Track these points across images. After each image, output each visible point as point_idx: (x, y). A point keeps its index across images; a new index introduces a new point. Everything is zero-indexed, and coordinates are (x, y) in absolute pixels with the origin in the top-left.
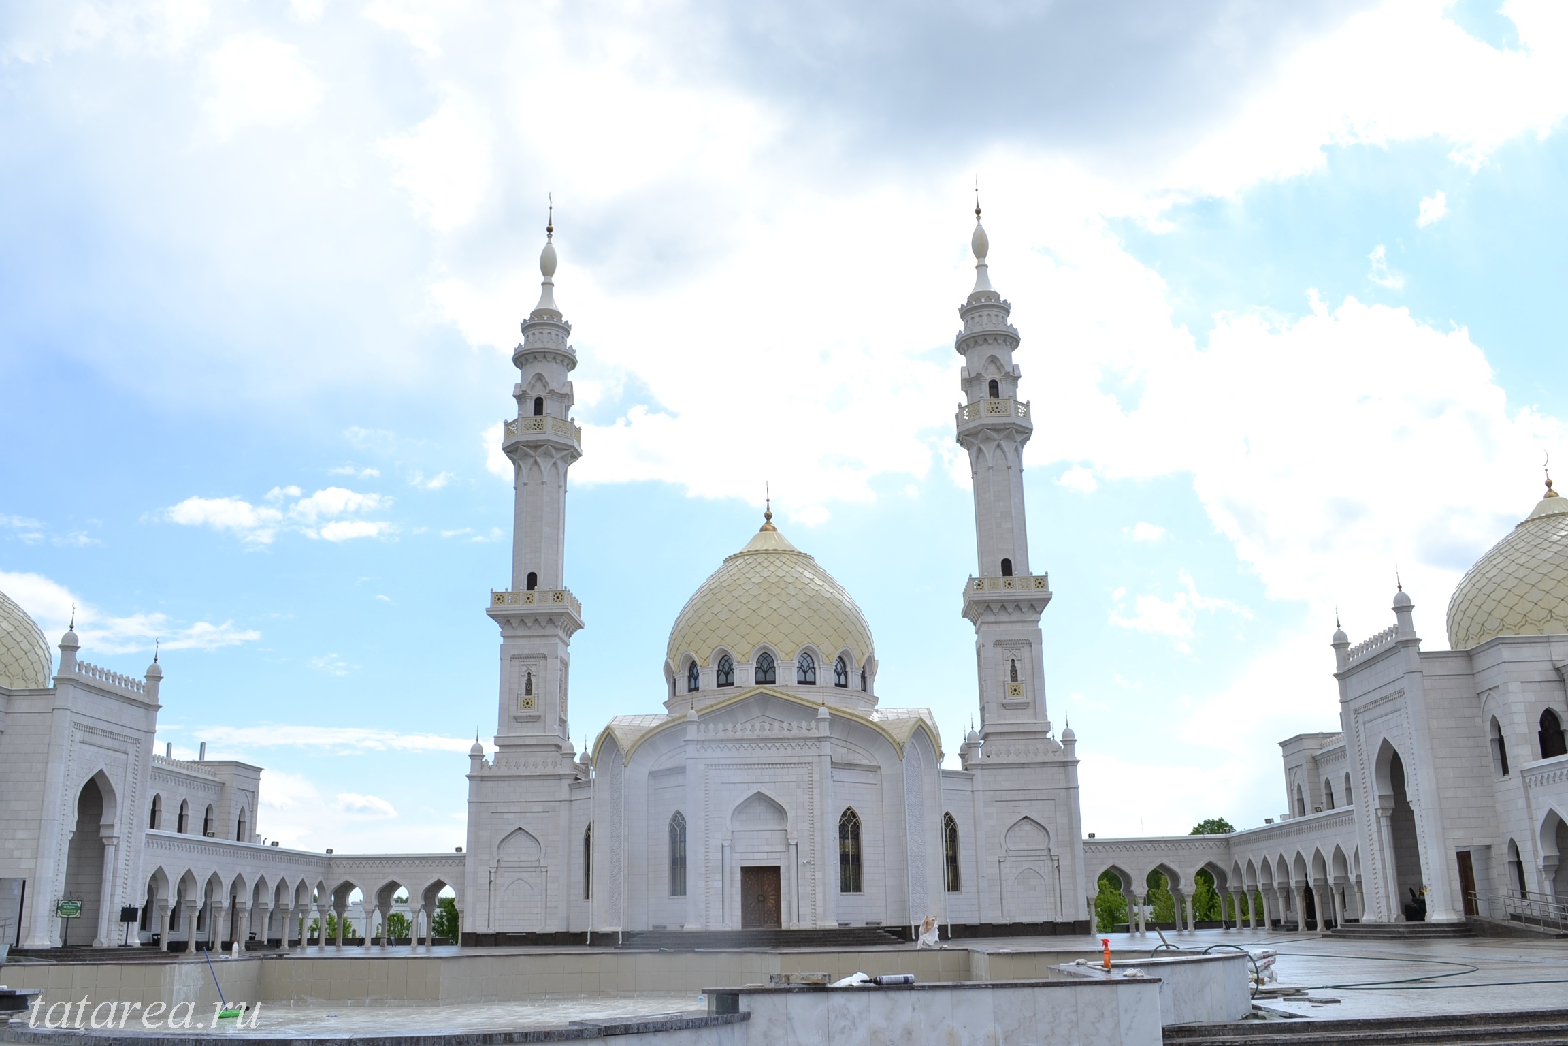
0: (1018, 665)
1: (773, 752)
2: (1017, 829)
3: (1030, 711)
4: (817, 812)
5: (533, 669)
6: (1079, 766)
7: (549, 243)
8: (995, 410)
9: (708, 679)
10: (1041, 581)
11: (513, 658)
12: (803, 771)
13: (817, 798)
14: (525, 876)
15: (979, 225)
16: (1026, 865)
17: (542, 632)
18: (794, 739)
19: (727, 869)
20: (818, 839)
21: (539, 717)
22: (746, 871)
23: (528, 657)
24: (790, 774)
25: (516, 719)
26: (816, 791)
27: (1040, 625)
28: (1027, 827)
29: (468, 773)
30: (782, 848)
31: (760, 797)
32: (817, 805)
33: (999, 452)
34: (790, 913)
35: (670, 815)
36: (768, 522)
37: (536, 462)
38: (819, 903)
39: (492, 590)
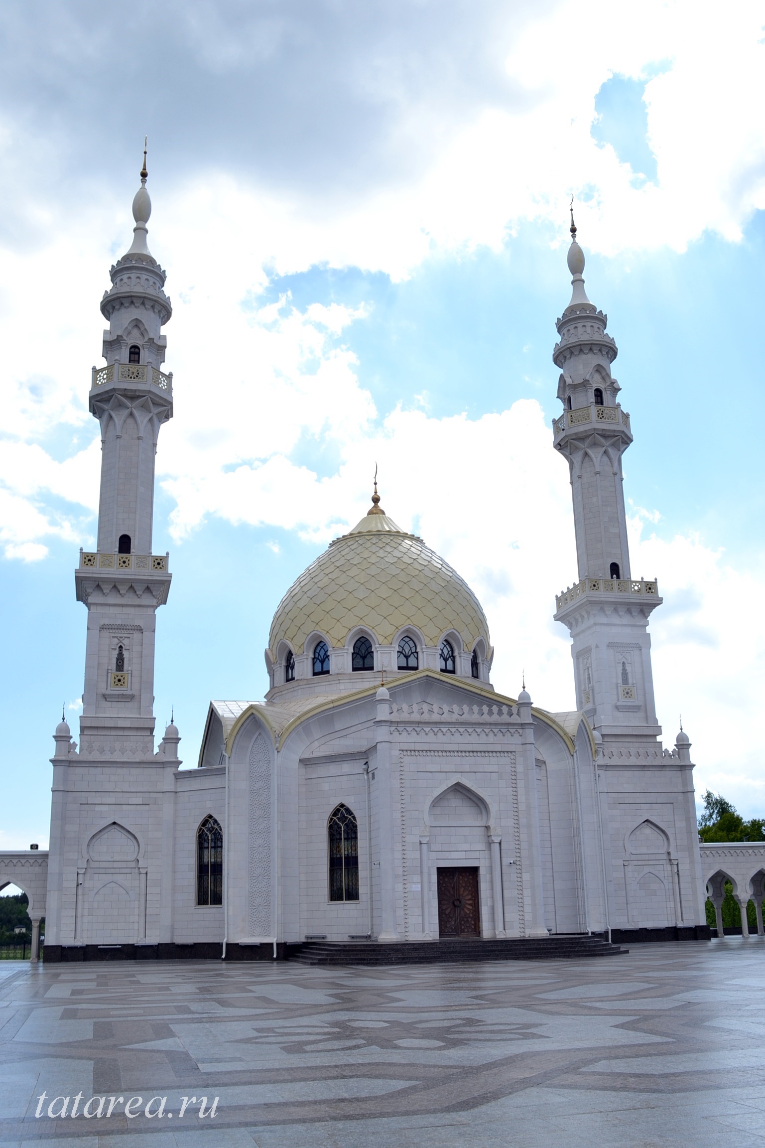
0: (628, 668)
1: (474, 738)
2: (638, 832)
3: (641, 714)
4: (522, 807)
5: (126, 642)
6: (695, 771)
7: (143, 188)
8: (601, 415)
10: (651, 587)
11: (103, 628)
12: (505, 760)
13: (521, 790)
14: (119, 878)
15: (574, 243)
16: (647, 869)
17: (137, 601)
18: (496, 724)
19: (425, 870)
20: (524, 837)
21: (132, 697)
22: (441, 871)
23: (121, 628)
24: (492, 764)
25: (105, 697)
26: (521, 784)
27: (649, 629)
28: (648, 830)
29: (52, 757)
30: (481, 846)
31: (459, 789)
32: (522, 799)
33: (605, 459)
34: (493, 920)
35: (331, 809)
36: (376, 506)
37: (131, 414)
38: (528, 909)
39: (81, 549)
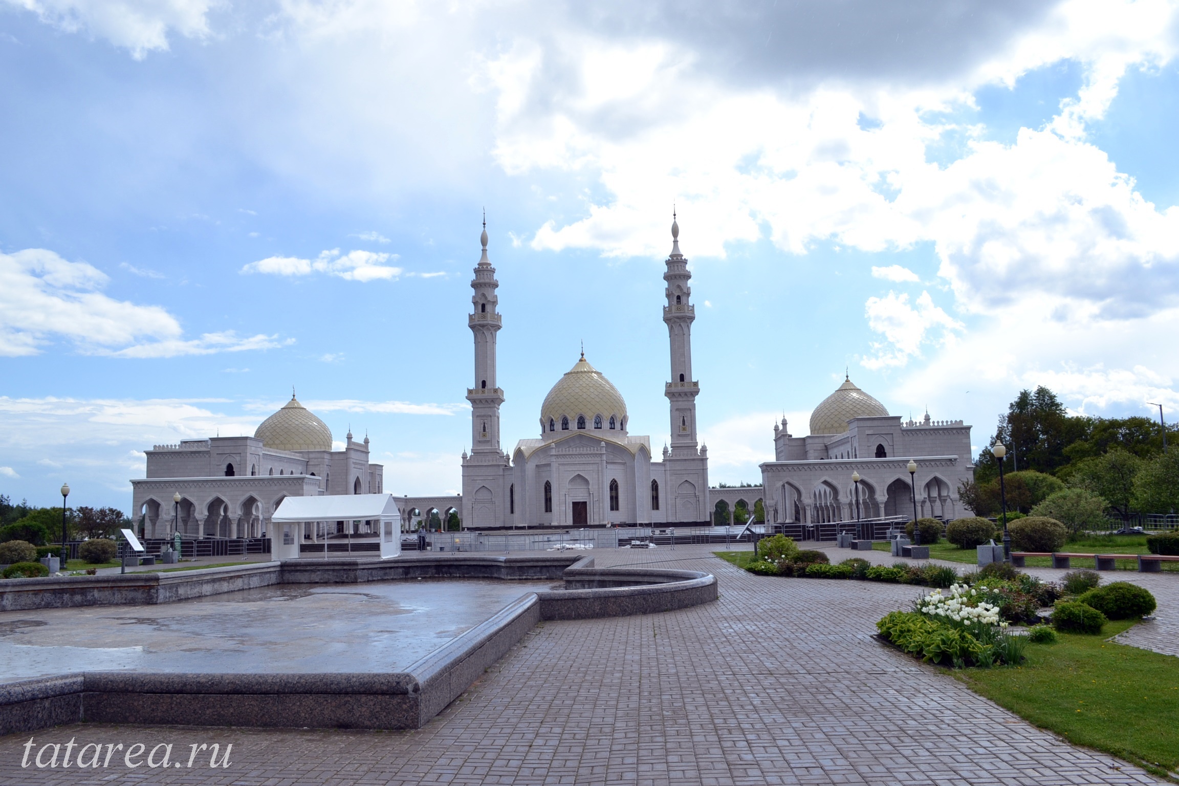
0: (685, 419)
1: (584, 459)
2: (682, 485)
3: (690, 437)
4: (600, 482)
5: (486, 421)
6: (708, 460)
7: (484, 230)
8: (678, 309)
9: (558, 426)
10: (696, 384)
11: (478, 416)
12: (595, 466)
13: (600, 476)
14: (486, 505)
15: (675, 221)
16: (686, 499)
17: (489, 406)
18: (591, 454)
19: (567, 503)
20: (601, 492)
21: (488, 441)
22: (574, 503)
23: (484, 416)
24: (590, 467)
25: (479, 442)
26: (600, 474)
27: (695, 402)
28: (687, 485)
29: (461, 465)
30: (588, 495)
31: (579, 475)
32: (600, 479)
34: (590, 519)
35: (545, 482)
36: (582, 357)
37: (483, 333)
38: (601, 515)
39: (467, 388)
